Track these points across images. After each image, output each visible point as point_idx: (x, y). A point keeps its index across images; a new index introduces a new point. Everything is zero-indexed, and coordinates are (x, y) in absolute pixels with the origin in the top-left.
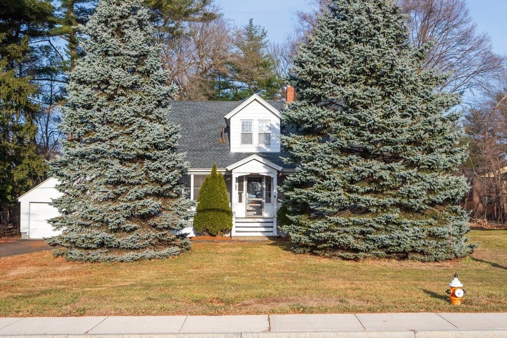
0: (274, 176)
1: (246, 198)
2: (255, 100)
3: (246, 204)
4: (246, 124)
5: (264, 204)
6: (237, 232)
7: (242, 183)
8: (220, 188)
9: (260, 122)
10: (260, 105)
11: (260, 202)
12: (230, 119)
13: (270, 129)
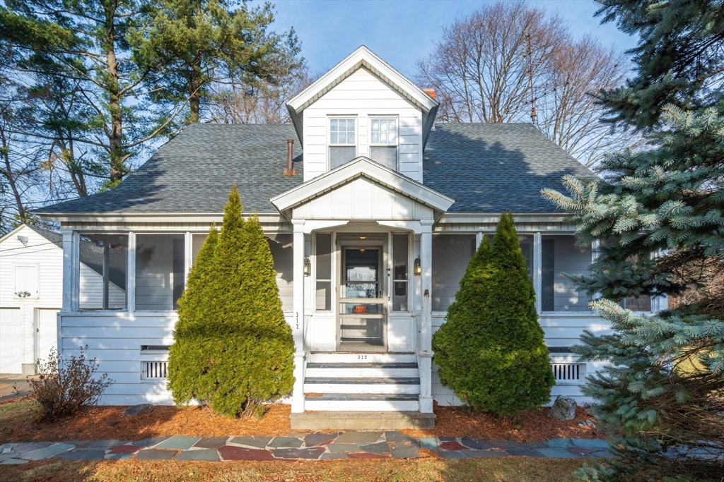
0: (424, 230)
1: (338, 298)
2: (363, 65)
3: (340, 314)
4: (341, 123)
5: (389, 314)
6: (309, 397)
7: (325, 256)
8: (249, 264)
9: (374, 121)
10: (373, 78)
11: (378, 308)
12: (302, 113)
13: (399, 133)
